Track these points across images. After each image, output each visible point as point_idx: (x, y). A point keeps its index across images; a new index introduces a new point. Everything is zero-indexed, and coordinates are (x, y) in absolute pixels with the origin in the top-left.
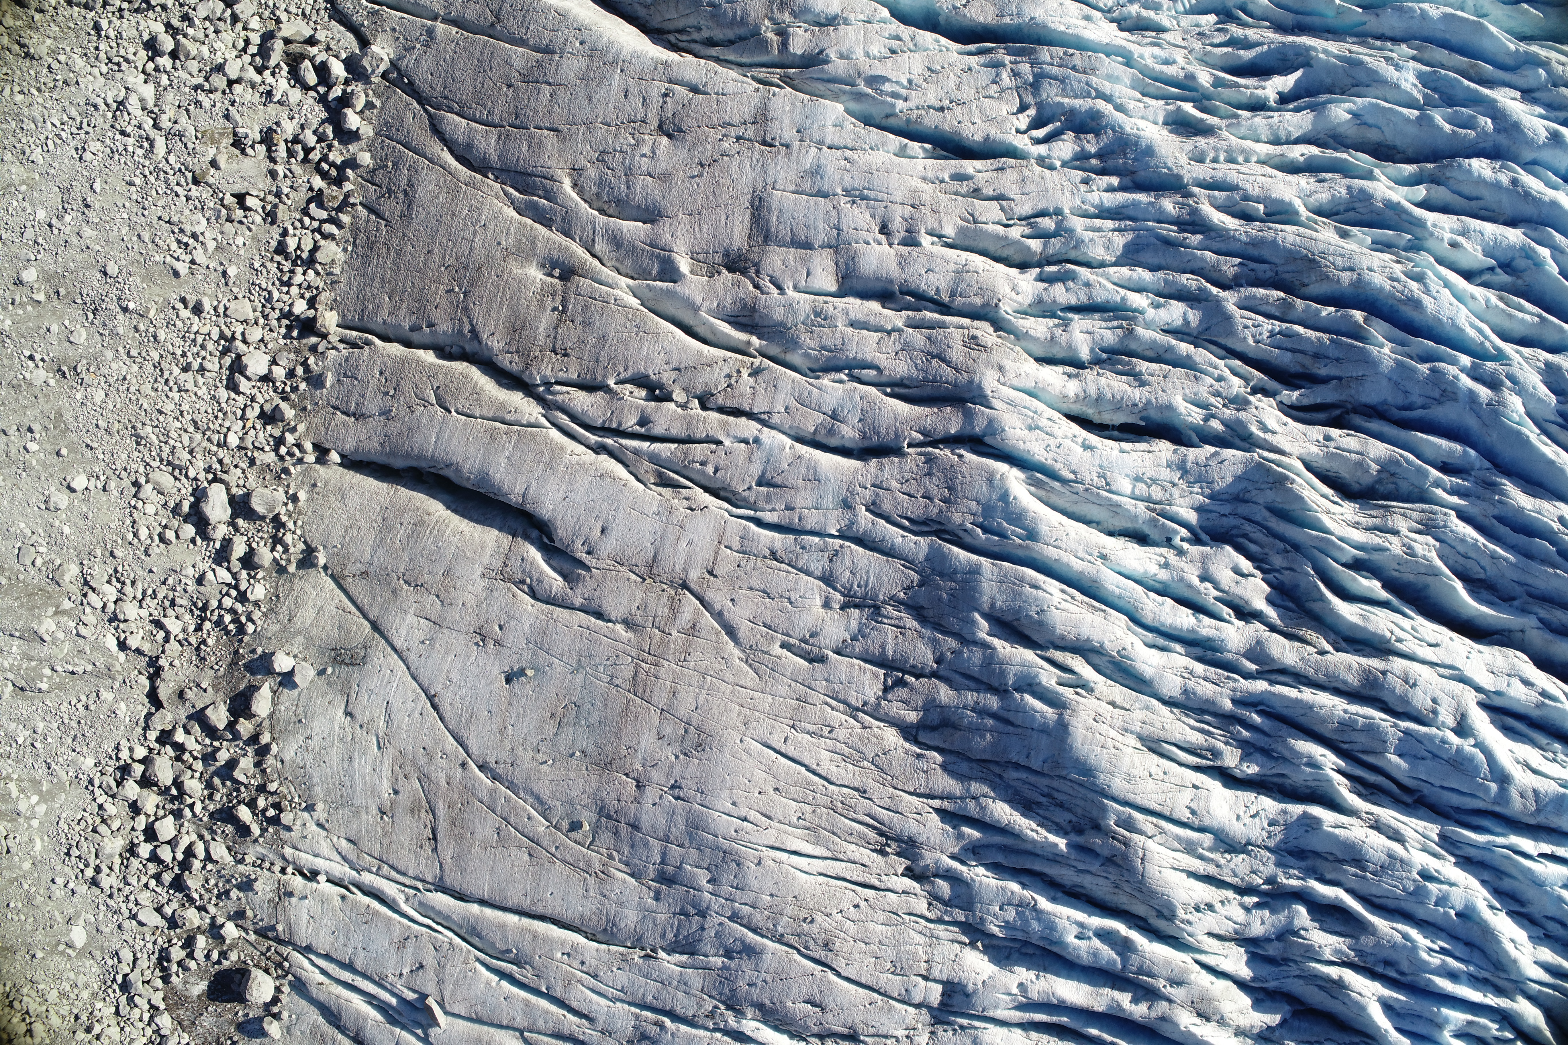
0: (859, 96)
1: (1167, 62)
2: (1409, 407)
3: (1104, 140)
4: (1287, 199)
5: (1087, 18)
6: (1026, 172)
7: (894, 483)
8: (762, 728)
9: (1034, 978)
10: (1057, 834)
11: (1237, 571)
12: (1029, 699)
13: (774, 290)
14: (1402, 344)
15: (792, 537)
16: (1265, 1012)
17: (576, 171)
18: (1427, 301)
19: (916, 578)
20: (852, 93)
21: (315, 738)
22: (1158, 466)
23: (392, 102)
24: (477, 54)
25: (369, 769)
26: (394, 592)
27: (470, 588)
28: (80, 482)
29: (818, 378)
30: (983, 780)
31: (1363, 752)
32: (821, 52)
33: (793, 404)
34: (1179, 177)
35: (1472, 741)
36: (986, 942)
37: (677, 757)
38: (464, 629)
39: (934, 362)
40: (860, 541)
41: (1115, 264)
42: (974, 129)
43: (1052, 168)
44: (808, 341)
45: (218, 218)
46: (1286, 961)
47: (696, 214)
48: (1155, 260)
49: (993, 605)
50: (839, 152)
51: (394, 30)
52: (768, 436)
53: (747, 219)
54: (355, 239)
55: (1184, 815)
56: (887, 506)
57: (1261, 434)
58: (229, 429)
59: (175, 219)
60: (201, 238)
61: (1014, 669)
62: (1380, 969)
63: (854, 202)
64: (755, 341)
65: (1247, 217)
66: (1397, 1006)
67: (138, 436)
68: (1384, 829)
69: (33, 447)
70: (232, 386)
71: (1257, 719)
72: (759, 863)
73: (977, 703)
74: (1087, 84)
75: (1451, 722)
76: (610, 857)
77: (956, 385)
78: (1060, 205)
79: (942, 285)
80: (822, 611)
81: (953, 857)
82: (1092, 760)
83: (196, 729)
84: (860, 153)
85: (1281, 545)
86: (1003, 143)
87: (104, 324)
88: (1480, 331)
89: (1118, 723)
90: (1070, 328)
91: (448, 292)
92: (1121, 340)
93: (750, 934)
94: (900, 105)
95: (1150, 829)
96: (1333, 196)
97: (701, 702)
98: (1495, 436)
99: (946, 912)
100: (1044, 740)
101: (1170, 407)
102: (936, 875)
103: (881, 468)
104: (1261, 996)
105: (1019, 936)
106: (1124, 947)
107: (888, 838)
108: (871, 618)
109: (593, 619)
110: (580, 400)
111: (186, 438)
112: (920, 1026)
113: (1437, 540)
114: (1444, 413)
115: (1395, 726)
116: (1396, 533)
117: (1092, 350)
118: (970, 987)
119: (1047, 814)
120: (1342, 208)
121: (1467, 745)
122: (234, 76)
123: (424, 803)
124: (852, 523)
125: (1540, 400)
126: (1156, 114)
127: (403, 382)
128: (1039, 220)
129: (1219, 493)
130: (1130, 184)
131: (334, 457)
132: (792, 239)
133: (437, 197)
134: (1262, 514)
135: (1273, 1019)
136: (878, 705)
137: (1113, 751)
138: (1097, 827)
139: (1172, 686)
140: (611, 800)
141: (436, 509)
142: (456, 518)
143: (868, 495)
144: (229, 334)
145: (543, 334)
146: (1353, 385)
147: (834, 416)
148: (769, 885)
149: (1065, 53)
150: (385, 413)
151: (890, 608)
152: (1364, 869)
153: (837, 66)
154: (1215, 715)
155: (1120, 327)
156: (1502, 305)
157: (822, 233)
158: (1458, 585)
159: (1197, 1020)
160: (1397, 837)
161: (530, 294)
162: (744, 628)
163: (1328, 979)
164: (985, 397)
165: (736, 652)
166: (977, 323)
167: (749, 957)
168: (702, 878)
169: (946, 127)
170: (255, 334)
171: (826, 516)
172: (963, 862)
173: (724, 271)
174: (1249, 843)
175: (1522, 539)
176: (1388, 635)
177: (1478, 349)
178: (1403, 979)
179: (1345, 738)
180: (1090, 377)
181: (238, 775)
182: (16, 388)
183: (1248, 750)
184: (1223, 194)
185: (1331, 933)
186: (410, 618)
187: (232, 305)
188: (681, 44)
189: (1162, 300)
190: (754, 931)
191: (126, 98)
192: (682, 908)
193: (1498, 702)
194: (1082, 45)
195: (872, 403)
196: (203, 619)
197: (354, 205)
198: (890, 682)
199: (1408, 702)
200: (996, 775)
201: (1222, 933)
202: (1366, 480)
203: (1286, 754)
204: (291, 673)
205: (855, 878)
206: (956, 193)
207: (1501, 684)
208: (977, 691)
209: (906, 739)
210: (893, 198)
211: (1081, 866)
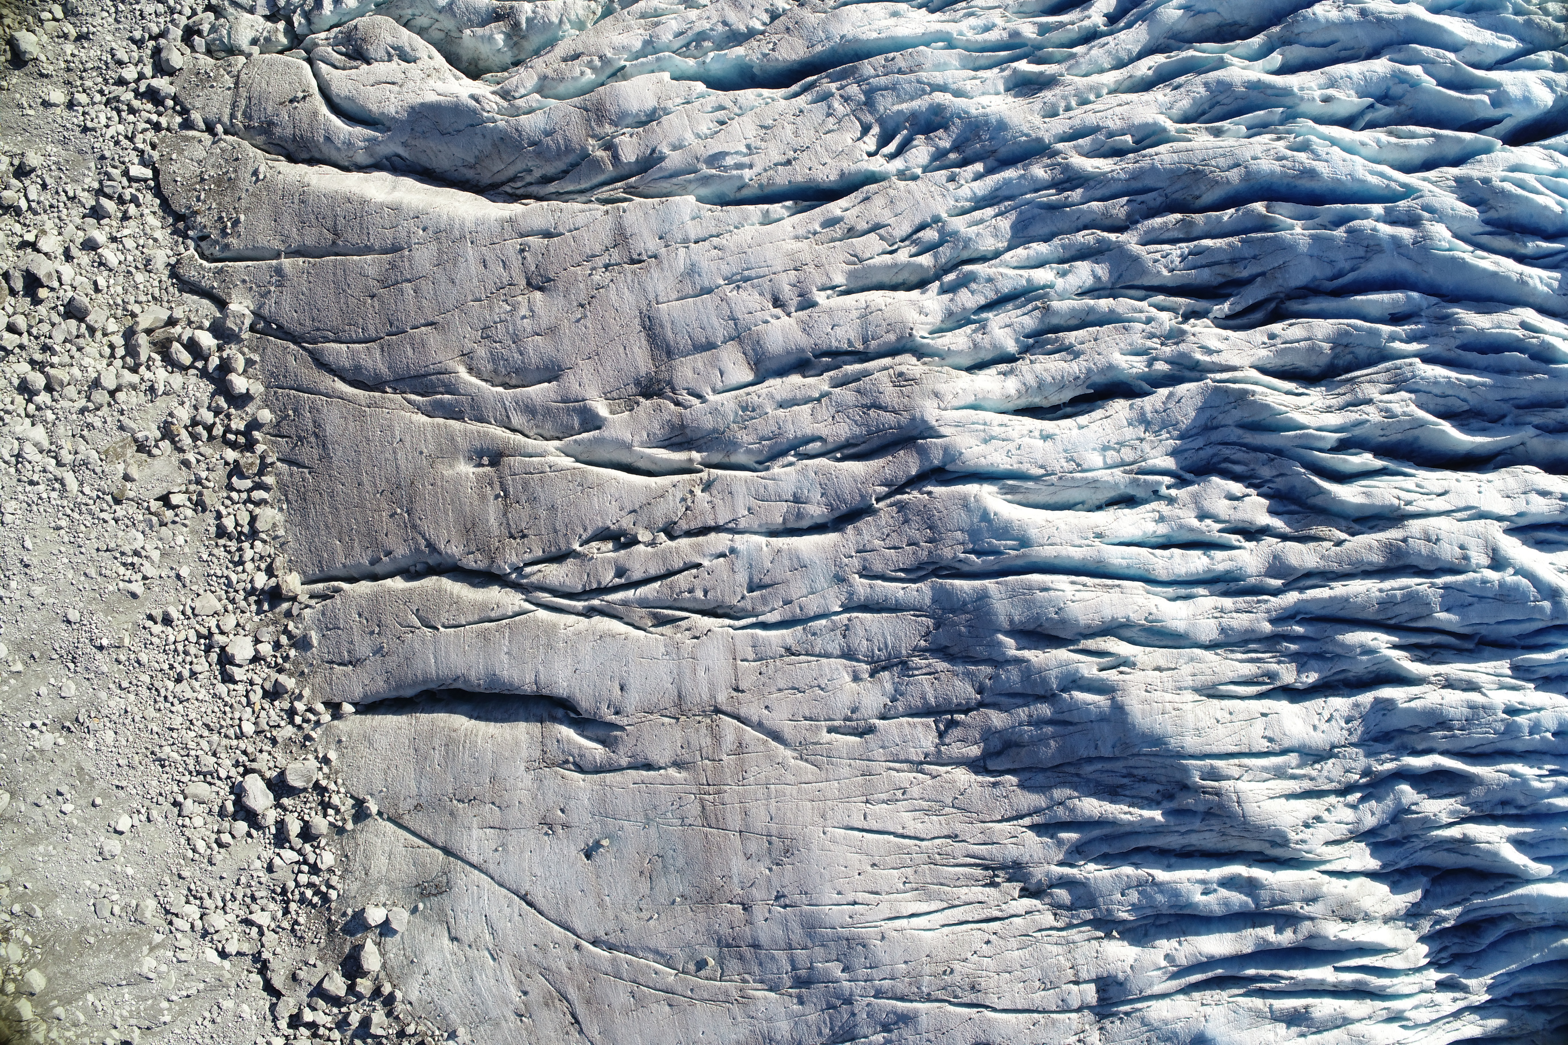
0: (706, 180)
1: (987, 29)
2: (1340, 275)
3: (955, 131)
4: (1150, 121)
5: (895, 14)
6: (892, 192)
7: (877, 542)
8: (840, 814)
9: (1177, 945)
10: (1150, 808)
11: (1232, 497)
12: (1079, 695)
13: (695, 401)
14: (1311, 217)
15: (800, 628)
16: (1405, 892)
17: (467, 356)
18: (1321, 167)
19: (930, 622)
20: (697, 180)
21: (432, 972)
22: (1121, 428)
23: (269, 351)
24: (331, 277)
25: (493, 982)
26: (452, 814)
27: (520, 785)
28: (124, 823)
29: (767, 469)
30: (1063, 784)
31: (1411, 620)
32: (653, 151)
33: (754, 503)
34: (1039, 140)
35: (1511, 571)
36: (1121, 928)
37: (770, 870)
38: (529, 824)
39: (871, 412)
40: (865, 607)
41: (1009, 248)
42: (826, 170)
43: (915, 178)
44: (745, 437)
45: (151, 527)
46: (1407, 838)
47: (594, 356)
48: (1045, 230)
49: (1011, 621)
50: (707, 243)
51: (244, 281)
52: (742, 542)
53: (644, 343)
54: (286, 496)
55: (1264, 746)
56: (878, 566)
57: (1207, 358)
58: (240, 719)
59: (112, 545)
60: (144, 553)
61: (1053, 673)
62: (1499, 812)
63: (739, 287)
64: (696, 456)
65: (1119, 152)
66: (1527, 839)
67: (160, 760)
68: (1457, 684)
69: (68, 808)
70: (228, 679)
71: (1299, 629)
72: (883, 938)
73: (1030, 716)
74: (919, 82)
75: (1485, 561)
76: (744, 981)
77: (900, 427)
78: (936, 212)
79: (852, 335)
80: (854, 685)
81: (1061, 864)
82: (1158, 729)
83: (321, 1003)
84: (727, 236)
85: (1264, 456)
86: (859, 172)
87: (87, 669)
88: (1382, 175)
89: (1170, 685)
90: (988, 329)
91: (391, 516)
92: (1041, 320)
93: (900, 1004)
94: (747, 174)
95: (1235, 772)
96: (1194, 99)
97: (773, 812)
98: (1431, 271)
99: (1073, 916)
100: (1106, 728)
101: (1111, 367)
102: (1051, 886)
103: (859, 533)
104: (1397, 878)
105: (1149, 912)
106: (1250, 886)
107: (993, 869)
108: (902, 674)
109: (644, 773)
110: (554, 574)
111: (204, 744)
112: (1087, 1027)
113: (1410, 392)
114: (1376, 267)
115: (1433, 585)
116: (1369, 402)
117: (1017, 341)
118: (1121, 976)
119: (1134, 792)
120: (1206, 107)
121: (1508, 577)
122: (112, 387)
123: (555, 994)
124: (851, 594)
125: (1463, 218)
126: (995, 85)
127: (383, 617)
128: (920, 234)
129: (1187, 430)
130: (995, 164)
131: (348, 708)
132: (694, 345)
133: (346, 429)
134: (1235, 434)
135: (1415, 896)
136: (939, 752)
137: (1174, 713)
138: (1185, 787)
139: (1208, 630)
140: (725, 930)
141: (460, 722)
142: (481, 725)
143: (856, 563)
144: (205, 632)
145: (496, 525)
146: (1278, 275)
147: (797, 500)
148: (899, 954)
149: (886, 60)
150: (378, 651)
151: (916, 659)
152: (1451, 728)
153: (674, 160)
154: (1259, 640)
155: (1036, 308)
156: (1393, 140)
157: (719, 329)
158: (1446, 426)
159: (1344, 926)
160: (1471, 687)
161: (469, 491)
162: (787, 729)
163: (1453, 840)
164: (932, 428)
165: (789, 753)
166: (898, 359)
167: (906, 1024)
168: (836, 970)
169: (800, 179)
170: (229, 622)
171: (824, 597)
172: (1071, 865)
173: (641, 399)
174: (1333, 747)
175: (1491, 358)
176: (1396, 502)
177: (1386, 192)
178: (1524, 812)
179: (1390, 615)
180: (1025, 369)
181: (374, 1030)
182: (31, 759)
183: (1301, 660)
184: (1088, 139)
185: (1440, 797)
186: (476, 833)
187: (197, 604)
188: (519, 192)
189: (1066, 266)
190: (902, 999)
191: (21, 449)
192: (828, 1003)
193: (1522, 522)
194: (900, 45)
195: (827, 474)
196: (287, 902)
197: (272, 464)
198: (942, 727)
199: (1437, 559)
200: (1073, 775)
201: (1338, 838)
202: (1323, 361)
203: (1339, 650)
204: (387, 922)
205: (977, 918)
206: (833, 240)
207: (1520, 505)
208: (1026, 705)
209: (977, 773)
210: (774, 269)
211: (1183, 829)
